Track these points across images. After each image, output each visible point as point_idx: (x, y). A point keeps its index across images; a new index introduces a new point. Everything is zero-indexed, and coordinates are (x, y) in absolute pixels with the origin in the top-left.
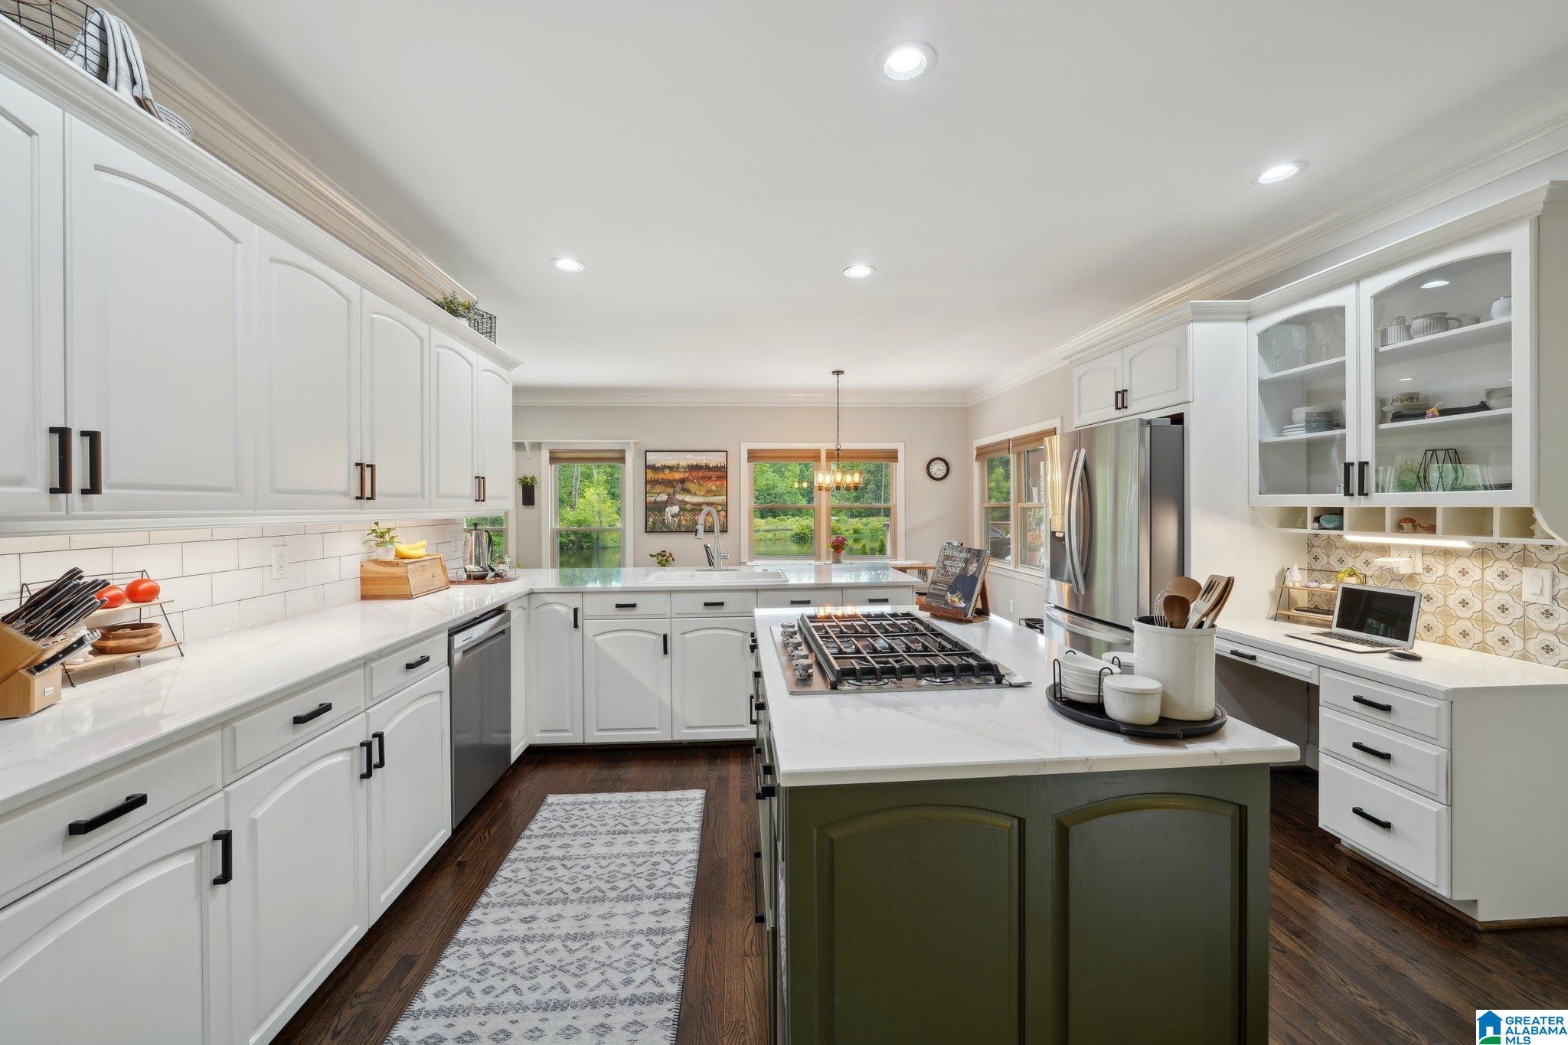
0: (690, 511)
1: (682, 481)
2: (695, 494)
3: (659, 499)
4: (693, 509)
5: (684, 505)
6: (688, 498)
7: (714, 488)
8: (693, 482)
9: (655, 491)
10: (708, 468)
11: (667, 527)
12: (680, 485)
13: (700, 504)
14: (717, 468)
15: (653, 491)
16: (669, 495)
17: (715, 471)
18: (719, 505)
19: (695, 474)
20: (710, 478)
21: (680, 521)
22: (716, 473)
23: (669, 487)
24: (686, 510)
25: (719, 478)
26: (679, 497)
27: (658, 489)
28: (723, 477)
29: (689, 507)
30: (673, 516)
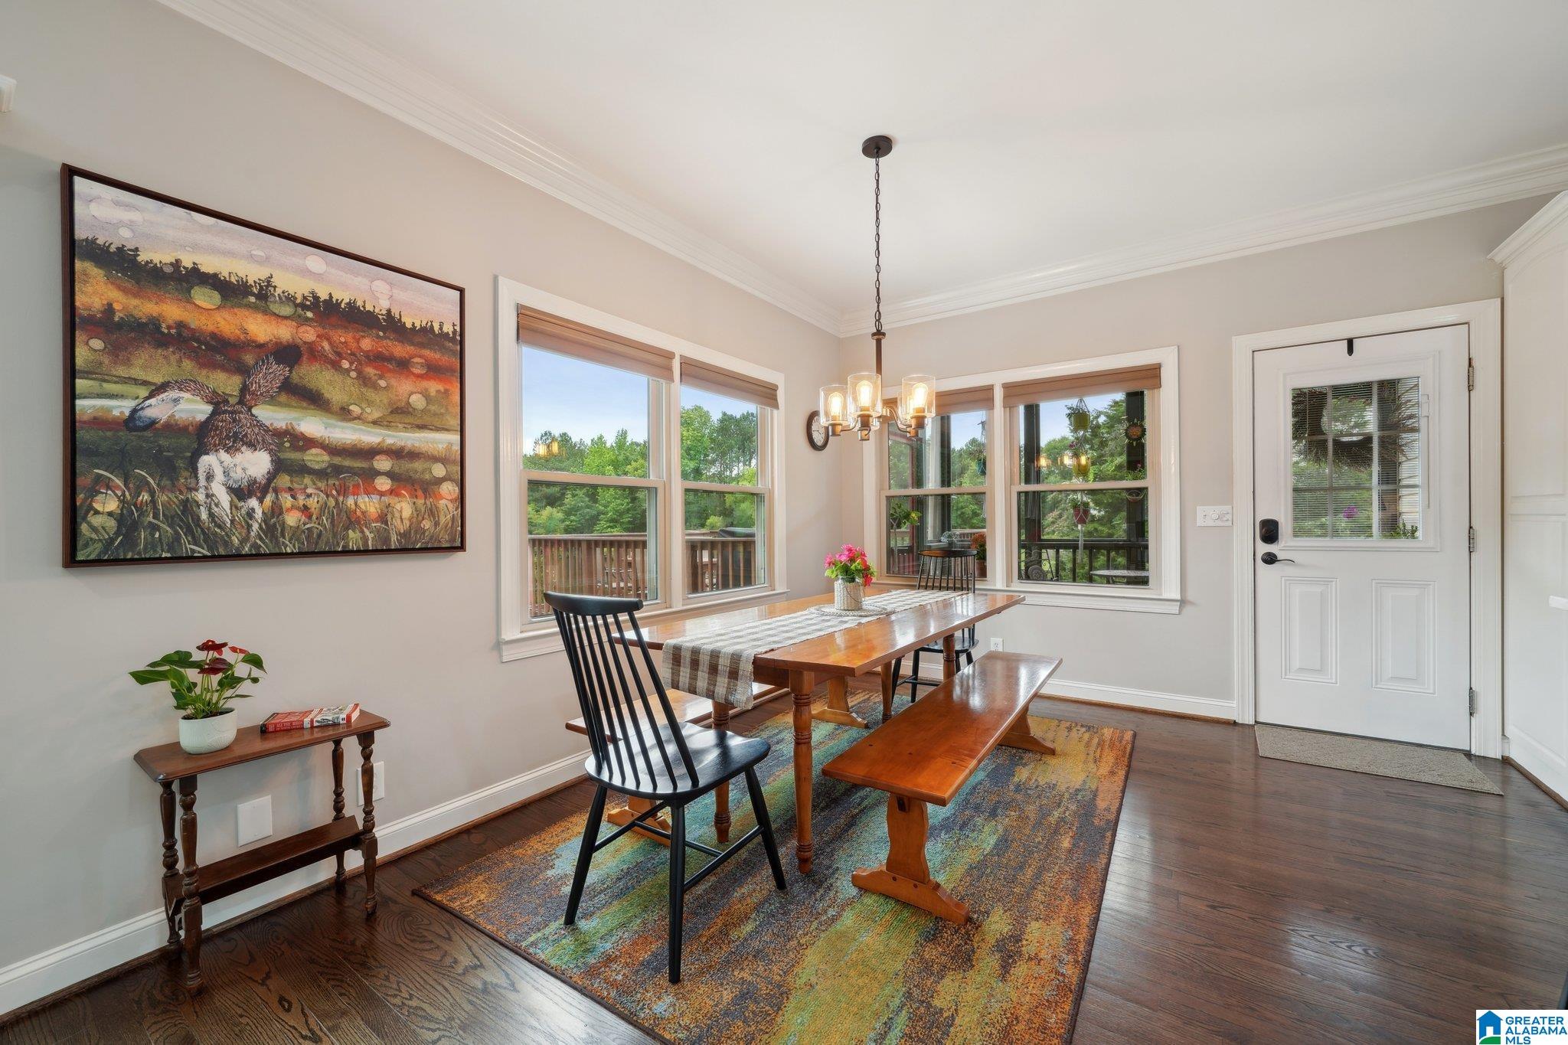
0: (321, 474)
1: (288, 354)
2: (344, 414)
3: (158, 409)
4: (337, 470)
5: (295, 447)
6: (312, 425)
7: (417, 401)
8: (335, 365)
9: (137, 372)
10: (392, 325)
11: (209, 539)
12: (278, 371)
13: (371, 452)
14: (426, 335)
15: (122, 371)
16: (218, 402)
17: (422, 345)
18: (436, 459)
19: (342, 337)
20: (403, 366)
21: (276, 511)
22: (427, 352)
23: (213, 366)
24: (303, 470)
25: (434, 371)
26: (272, 415)
27: (151, 365)
28: (449, 370)
29: (316, 458)
30: (240, 493)
